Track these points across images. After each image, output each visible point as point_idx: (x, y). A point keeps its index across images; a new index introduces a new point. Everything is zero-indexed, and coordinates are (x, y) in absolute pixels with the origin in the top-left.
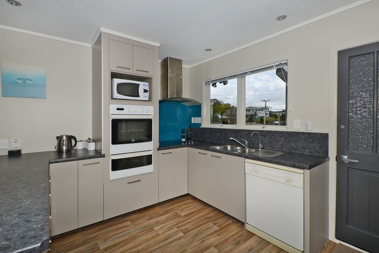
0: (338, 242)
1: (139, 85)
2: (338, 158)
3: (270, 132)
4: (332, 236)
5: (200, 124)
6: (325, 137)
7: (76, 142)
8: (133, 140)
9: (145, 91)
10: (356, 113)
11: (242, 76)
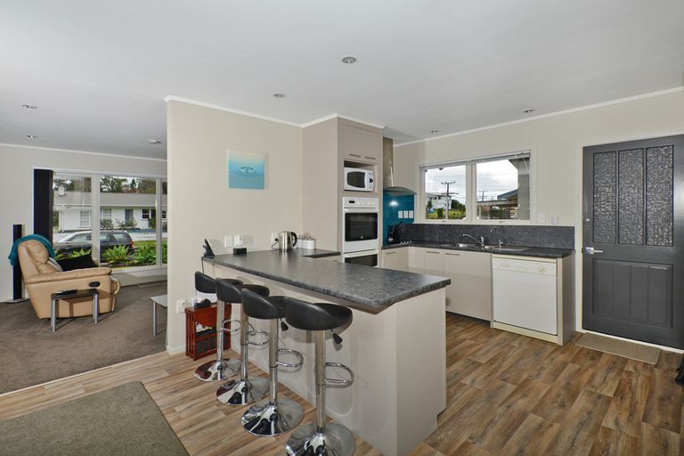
0: (584, 331)
1: (364, 174)
2: (584, 251)
3: (511, 226)
4: (579, 327)
5: (413, 220)
6: (571, 230)
7: (296, 239)
8: (362, 237)
9: (371, 181)
10: (600, 207)
11: (471, 164)
